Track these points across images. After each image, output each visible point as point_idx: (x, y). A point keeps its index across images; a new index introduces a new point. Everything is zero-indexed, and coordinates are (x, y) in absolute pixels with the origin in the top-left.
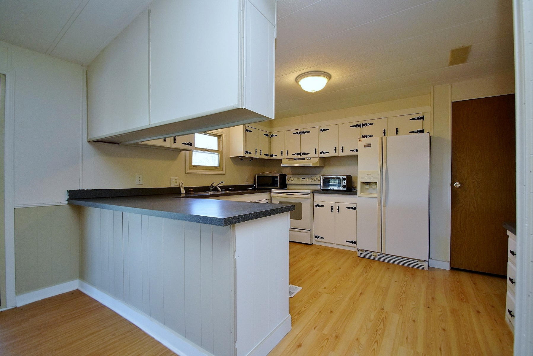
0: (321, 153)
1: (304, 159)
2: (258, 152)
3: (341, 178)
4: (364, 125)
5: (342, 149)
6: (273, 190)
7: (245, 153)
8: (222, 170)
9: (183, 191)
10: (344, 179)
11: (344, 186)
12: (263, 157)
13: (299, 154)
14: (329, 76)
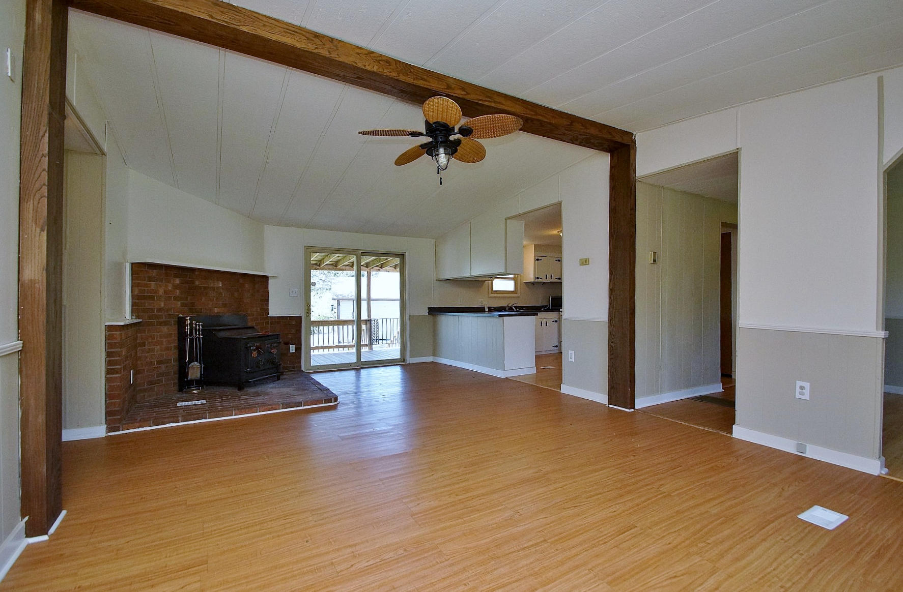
2: (549, 277)
7: (536, 279)
8: (517, 293)
9: (487, 310)
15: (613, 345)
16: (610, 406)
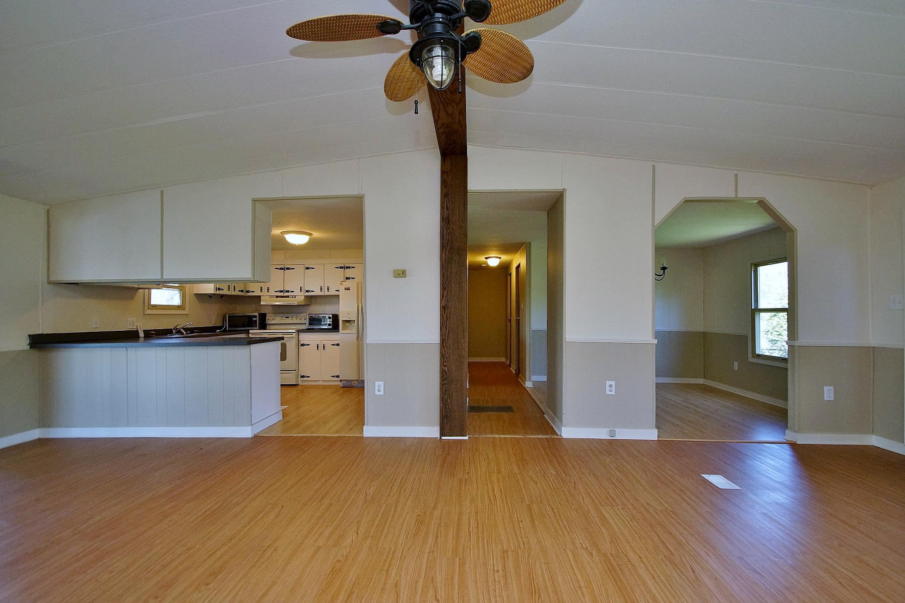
0: (307, 291)
1: (288, 297)
2: (232, 288)
3: (327, 317)
4: (347, 268)
5: (328, 289)
6: (250, 331)
7: (216, 290)
8: (185, 309)
9: (142, 335)
10: (330, 318)
11: (329, 325)
12: (237, 293)
13: (282, 291)
14: (310, 234)
15: (446, 369)
16: (443, 438)
